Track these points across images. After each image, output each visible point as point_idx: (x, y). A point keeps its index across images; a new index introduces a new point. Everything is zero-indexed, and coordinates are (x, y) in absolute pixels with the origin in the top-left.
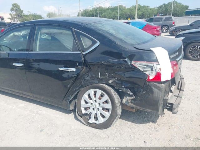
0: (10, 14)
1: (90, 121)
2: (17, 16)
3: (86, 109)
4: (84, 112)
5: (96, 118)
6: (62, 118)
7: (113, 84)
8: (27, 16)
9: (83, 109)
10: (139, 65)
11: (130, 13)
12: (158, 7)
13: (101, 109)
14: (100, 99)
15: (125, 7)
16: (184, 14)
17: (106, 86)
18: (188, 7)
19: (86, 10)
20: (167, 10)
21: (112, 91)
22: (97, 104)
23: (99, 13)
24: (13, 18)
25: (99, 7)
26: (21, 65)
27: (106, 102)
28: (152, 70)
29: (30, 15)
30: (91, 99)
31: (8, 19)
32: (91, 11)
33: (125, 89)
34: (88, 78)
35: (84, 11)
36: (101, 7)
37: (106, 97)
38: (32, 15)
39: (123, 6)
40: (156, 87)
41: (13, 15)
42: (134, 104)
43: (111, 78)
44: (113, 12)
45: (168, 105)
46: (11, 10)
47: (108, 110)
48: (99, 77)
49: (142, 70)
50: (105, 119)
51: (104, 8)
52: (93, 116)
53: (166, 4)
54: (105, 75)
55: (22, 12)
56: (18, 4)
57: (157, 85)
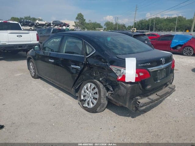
0: (75, 22)
1: (84, 105)
2: (80, 24)
3: (84, 96)
4: (82, 98)
5: (88, 104)
6: (70, 101)
7: (102, 81)
8: (88, 24)
9: (82, 96)
10: (114, 68)
11: (190, 25)
13: (92, 98)
14: (93, 90)
15: (185, 19)
17: (98, 82)
19: (142, 20)
21: (101, 86)
22: (90, 94)
23: (156, 23)
24: (76, 26)
25: (156, 18)
26: (53, 61)
27: (96, 93)
29: (91, 23)
30: (88, 90)
31: (73, 26)
32: (147, 21)
33: (108, 86)
35: (141, 21)
36: (159, 18)
37: (96, 90)
38: (93, 23)
39: (182, 17)
40: (122, 85)
41: (77, 23)
43: (101, 76)
44: (170, 23)
45: (137, 103)
46: (76, 19)
47: (96, 99)
48: (94, 75)
49: (115, 72)
50: (93, 106)
51: (162, 18)
52: (87, 102)
54: (98, 74)
55: (85, 20)
56: (82, 14)
57: (123, 84)
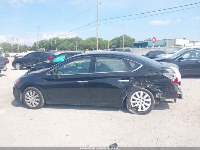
1: (138, 111)
3: (134, 104)
4: (133, 106)
5: (142, 108)
7: (149, 88)
9: (132, 105)
11: (88, 44)
12: (112, 39)
13: (144, 102)
14: (143, 96)
15: (81, 39)
16: (133, 46)
18: (135, 40)
20: (120, 42)
22: (141, 100)
27: (147, 98)
28: (173, 77)
30: (137, 97)
32: (47, 42)
33: (157, 89)
34: (134, 85)
35: (41, 41)
37: (147, 95)
39: (79, 37)
40: (176, 85)
42: (163, 96)
43: (149, 84)
44: (70, 42)
47: (148, 102)
48: (142, 84)
49: (168, 77)
50: (148, 108)
51: (61, 39)
53: (118, 37)
